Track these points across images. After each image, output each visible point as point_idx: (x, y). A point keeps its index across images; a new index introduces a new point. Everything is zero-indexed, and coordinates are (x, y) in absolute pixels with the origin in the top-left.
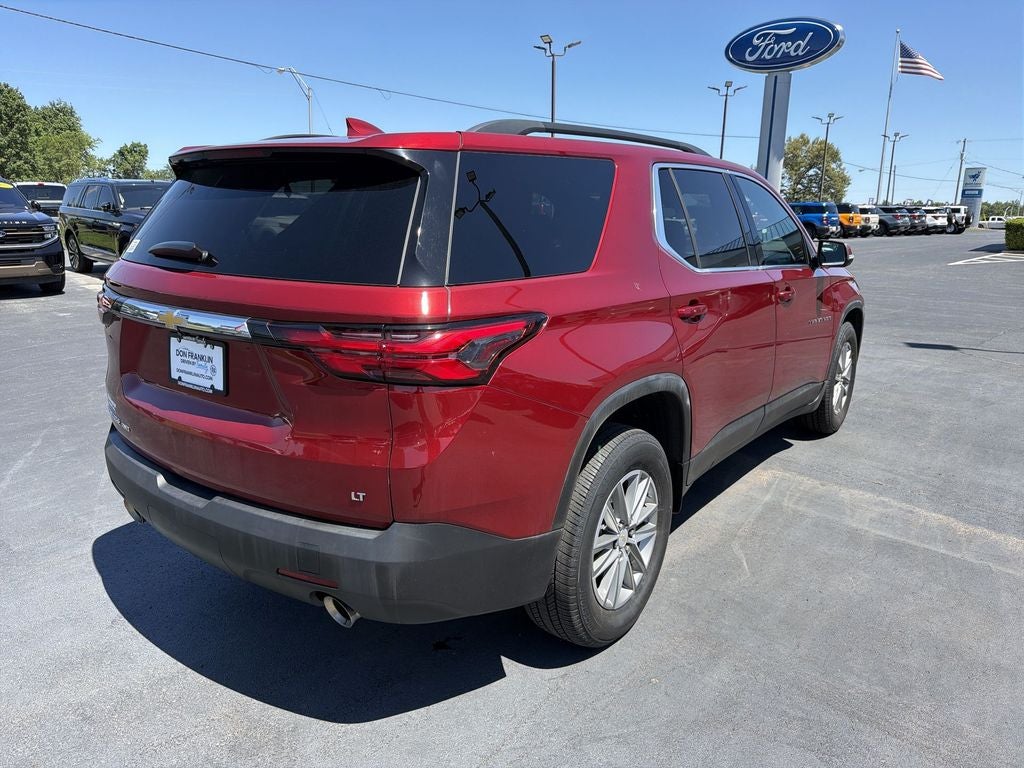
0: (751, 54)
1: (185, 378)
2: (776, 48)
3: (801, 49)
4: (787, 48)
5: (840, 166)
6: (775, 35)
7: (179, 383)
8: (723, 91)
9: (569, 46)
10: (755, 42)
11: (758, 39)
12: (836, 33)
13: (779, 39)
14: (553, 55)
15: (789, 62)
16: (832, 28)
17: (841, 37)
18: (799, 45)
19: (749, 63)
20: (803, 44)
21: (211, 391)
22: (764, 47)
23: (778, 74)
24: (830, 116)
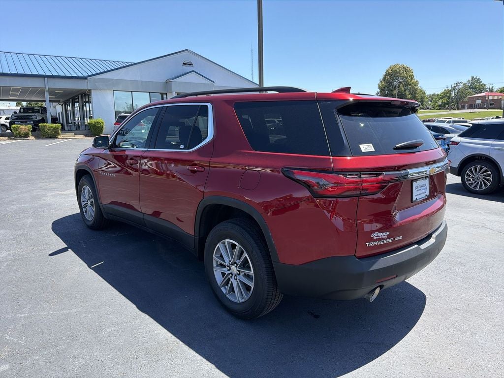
21: (426, 197)
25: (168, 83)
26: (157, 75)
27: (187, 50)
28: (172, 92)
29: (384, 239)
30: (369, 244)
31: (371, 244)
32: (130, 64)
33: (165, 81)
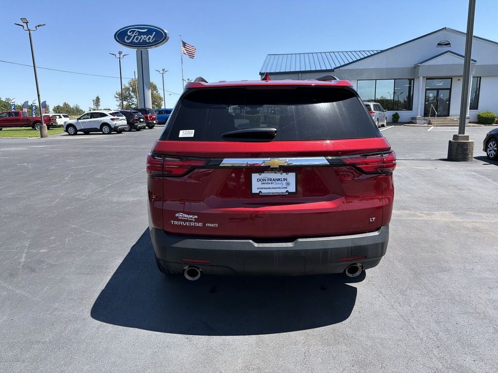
0: (127, 39)
1: (264, 191)
2: (139, 38)
3: (151, 39)
4: (145, 38)
5: (157, 92)
6: (138, 31)
7: (260, 194)
8: (118, 56)
9: (38, 26)
10: (129, 34)
11: (130, 32)
12: (165, 33)
13: (140, 34)
14: (29, 30)
15: (146, 45)
16: (163, 31)
17: (168, 36)
18: (150, 37)
19: (127, 43)
20: (152, 37)
21: (287, 194)
22: (133, 37)
23: (142, 50)
24: (163, 70)
25: (416, 67)
26: (405, 61)
27: (445, 28)
28: (419, 77)
29: (192, 221)
30: (174, 222)
31: (176, 223)
32: (376, 52)
33: (413, 66)
